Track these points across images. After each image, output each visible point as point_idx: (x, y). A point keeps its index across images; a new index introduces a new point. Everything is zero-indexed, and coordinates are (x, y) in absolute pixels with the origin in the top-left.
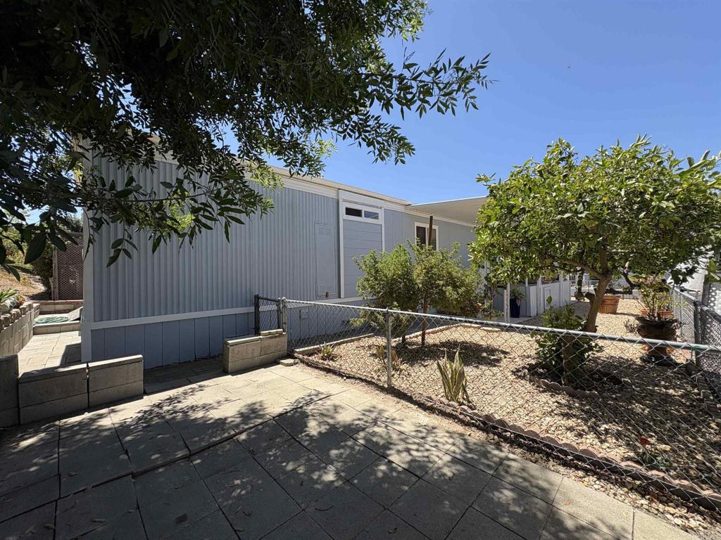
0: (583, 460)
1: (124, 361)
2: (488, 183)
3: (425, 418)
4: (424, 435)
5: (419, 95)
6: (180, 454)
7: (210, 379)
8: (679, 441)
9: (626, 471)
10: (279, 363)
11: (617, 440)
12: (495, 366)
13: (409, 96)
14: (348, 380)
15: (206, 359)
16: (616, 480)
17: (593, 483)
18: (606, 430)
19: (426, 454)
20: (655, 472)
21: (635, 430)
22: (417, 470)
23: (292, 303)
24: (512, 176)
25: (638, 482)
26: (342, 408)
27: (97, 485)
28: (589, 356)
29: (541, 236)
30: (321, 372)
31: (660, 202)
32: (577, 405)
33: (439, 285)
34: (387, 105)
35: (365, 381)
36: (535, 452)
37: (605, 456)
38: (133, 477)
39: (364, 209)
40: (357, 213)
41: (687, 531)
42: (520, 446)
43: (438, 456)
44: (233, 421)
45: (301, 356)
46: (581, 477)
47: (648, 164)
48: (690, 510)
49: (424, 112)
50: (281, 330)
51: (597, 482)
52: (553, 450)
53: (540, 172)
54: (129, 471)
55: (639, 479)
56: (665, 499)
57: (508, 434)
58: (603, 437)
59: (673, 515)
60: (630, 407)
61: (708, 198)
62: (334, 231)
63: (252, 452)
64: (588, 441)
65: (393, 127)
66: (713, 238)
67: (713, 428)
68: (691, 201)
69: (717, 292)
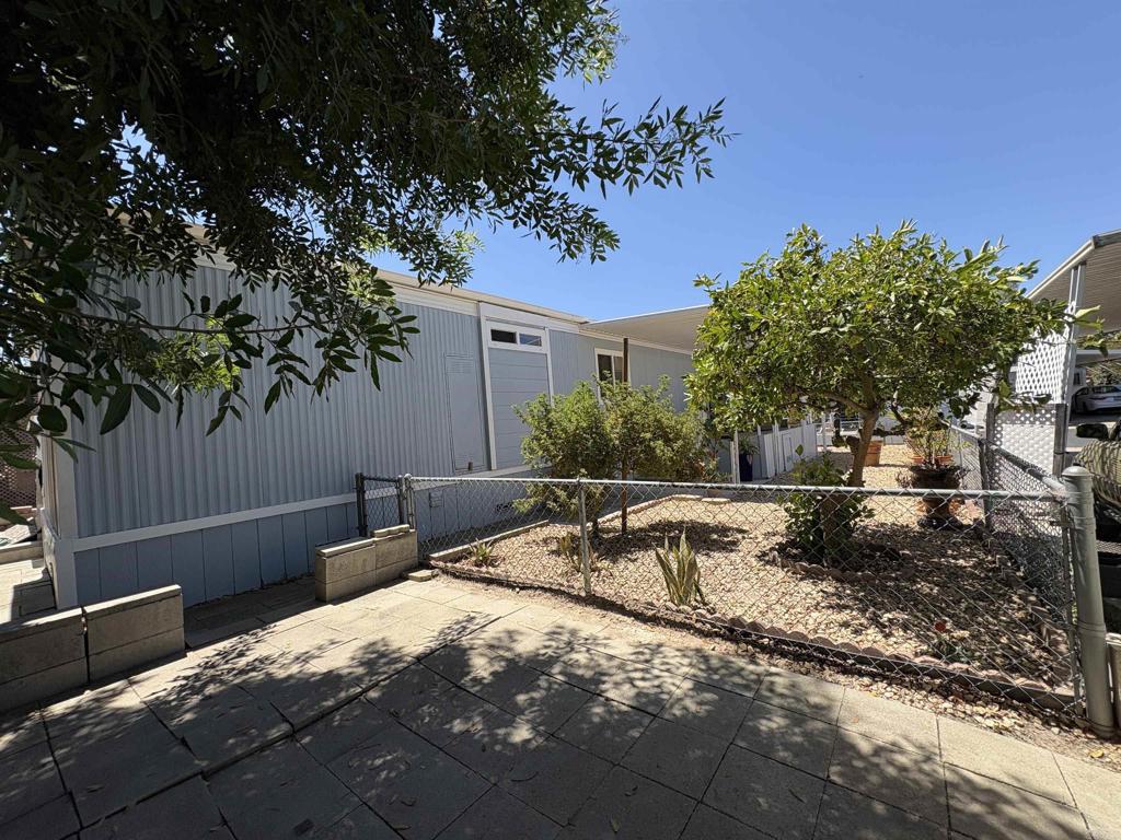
0: (868, 663)
1: (148, 598)
2: (712, 288)
3: (647, 634)
4: (648, 657)
5: (627, 162)
6: (274, 733)
7: (297, 613)
8: (979, 624)
9: (922, 669)
10: (406, 579)
11: (905, 632)
12: (732, 551)
13: (613, 165)
14: (523, 592)
15: (282, 584)
16: (911, 682)
17: (883, 691)
18: (890, 620)
19: (656, 683)
20: (957, 665)
21: (925, 615)
22: (650, 707)
23: (423, 482)
24: (743, 278)
25: (938, 681)
26: (521, 634)
27: (144, 800)
28: (856, 524)
29: (790, 361)
30: (479, 585)
31: (937, 308)
32: (848, 592)
33: (644, 440)
34: (580, 178)
35: (550, 590)
36: (804, 660)
37: (895, 653)
38: (205, 778)
39: (518, 331)
40: (508, 337)
41: (1001, 733)
42: (783, 655)
43: (674, 684)
44: (350, 673)
45: (441, 564)
46: (867, 686)
47: (916, 258)
48: (1002, 706)
49: (635, 186)
50: (407, 525)
51: (889, 689)
52: (827, 655)
53: (779, 271)
54: (195, 770)
55: (939, 677)
56: (972, 697)
57: (766, 641)
58: (887, 630)
59: (982, 716)
60: (914, 588)
61: (991, 302)
62: (475, 367)
63: (395, 715)
64: (869, 638)
65: (586, 209)
66: (1001, 353)
67: (1015, 603)
68: (972, 306)
69: (1004, 425)
